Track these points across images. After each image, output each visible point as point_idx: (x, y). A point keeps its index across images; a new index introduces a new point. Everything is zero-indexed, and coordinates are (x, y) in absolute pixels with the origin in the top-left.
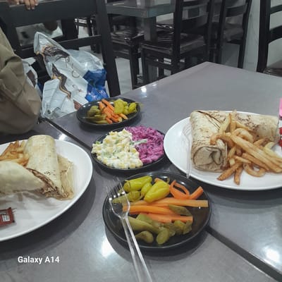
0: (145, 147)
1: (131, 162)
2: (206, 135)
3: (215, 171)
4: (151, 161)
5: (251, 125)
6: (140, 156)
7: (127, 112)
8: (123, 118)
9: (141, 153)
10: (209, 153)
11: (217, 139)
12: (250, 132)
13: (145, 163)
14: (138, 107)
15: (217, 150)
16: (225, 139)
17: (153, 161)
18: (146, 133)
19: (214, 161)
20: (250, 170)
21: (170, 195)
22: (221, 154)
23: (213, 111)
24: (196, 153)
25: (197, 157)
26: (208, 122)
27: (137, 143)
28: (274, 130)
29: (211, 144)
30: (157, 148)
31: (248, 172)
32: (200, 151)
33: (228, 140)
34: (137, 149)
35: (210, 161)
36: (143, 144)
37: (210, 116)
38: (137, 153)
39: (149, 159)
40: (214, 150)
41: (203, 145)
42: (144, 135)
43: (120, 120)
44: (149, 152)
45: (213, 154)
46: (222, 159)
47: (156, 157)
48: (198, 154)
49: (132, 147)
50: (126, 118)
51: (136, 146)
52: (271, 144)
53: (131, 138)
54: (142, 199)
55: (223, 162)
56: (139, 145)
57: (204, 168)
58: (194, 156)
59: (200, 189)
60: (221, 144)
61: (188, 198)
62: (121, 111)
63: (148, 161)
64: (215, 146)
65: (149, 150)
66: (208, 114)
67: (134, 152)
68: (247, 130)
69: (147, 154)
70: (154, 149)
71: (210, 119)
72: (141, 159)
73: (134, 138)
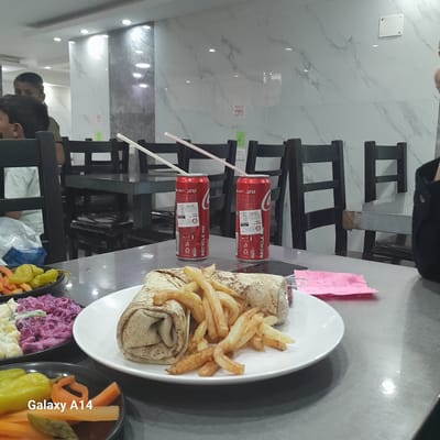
0: (38, 324)
4: (41, 347)
5: (237, 286)
6: (21, 340)
7: (37, 283)
9: (25, 334)
10: (150, 321)
11: (170, 299)
12: (234, 297)
13: (27, 350)
15: (165, 315)
17: (46, 347)
19: (162, 341)
22: (173, 325)
23: (178, 269)
24: (127, 321)
25: (127, 331)
26: (165, 282)
27: (21, 317)
28: (274, 294)
29: (155, 304)
30: (61, 325)
32: (132, 318)
34: (19, 327)
35: (151, 338)
36: (32, 319)
37: (173, 276)
39: (39, 344)
40: (159, 315)
41: (140, 307)
42: (46, 308)
43: (18, 292)
44: (43, 333)
45: (156, 325)
46: (175, 337)
47: (53, 342)
48: (130, 324)
49: (12, 324)
51: (17, 321)
53: (15, 309)
55: (177, 342)
56: (27, 319)
59: (113, 388)
60: (174, 307)
63: (36, 348)
64: (160, 308)
65: (45, 329)
66: (169, 273)
67: (11, 330)
68: (229, 293)
69: (38, 337)
70: (56, 328)
71: (171, 279)
72: (21, 345)
73: (20, 310)
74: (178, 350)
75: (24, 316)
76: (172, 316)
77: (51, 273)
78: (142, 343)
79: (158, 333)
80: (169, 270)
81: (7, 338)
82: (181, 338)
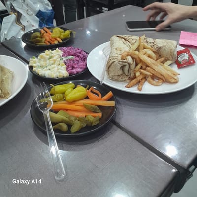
0: (72, 62)
1: (59, 73)
2: (119, 52)
3: (125, 81)
4: (75, 72)
5: (155, 47)
6: (67, 69)
7: (62, 37)
8: (58, 42)
9: (68, 66)
10: (120, 66)
11: (127, 55)
12: (154, 52)
13: (71, 74)
14: (71, 34)
15: (127, 64)
16: (134, 56)
17: (78, 73)
18: (74, 52)
19: (124, 73)
20: (151, 80)
21: (87, 98)
22: (129, 67)
23: (127, 36)
24: (110, 65)
25: (111, 69)
26: (122, 44)
27: (65, 59)
28: (172, 51)
29: (122, 59)
30: (81, 63)
31: (150, 82)
32: (113, 64)
33: (136, 56)
34: (65, 63)
35: (120, 72)
36: (71, 60)
37: (125, 40)
38: (65, 66)
39: (74, 71)
40: (124, 63)
41: (116, 60)
42: (72, 53)
43: (56, 43)
44: (75, 66)
45: (123, 67)
46: (130, 72)
47: (80, 70)
48: (111, 67)
49: (62, 62)
50: (61, 41)
51: (64, 61)
52: (169, 62)
53: (61, 55)
54: (65, 100)
55: (130, 74)
56: (67, 60)
57: (116, 78)
58: (109, 68)
59: (110, 93)
60: (130, 59)
61: (100, 100)
62: (58, 36)
63: (74, 73)
64: (124, 61)
65: (75, 64)
66: (123, 38)
67: (62, 65)
68: (152, 50)
69: (73, 68)
70: (79, 64)
71: (125, 42)
72: (68, 71)
73: (63, 55)
74: (131, 77)
76: (129, 64)
77: (68, 32)
79: (123, 70)
80: (123, 37)
81: (62, 68)
82: (132, 73)
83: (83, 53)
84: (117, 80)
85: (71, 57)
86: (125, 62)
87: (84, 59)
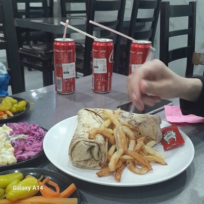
0: (23, 143)
1: (2, 158)
2: (87, 130)
3: (94, 168)
4: (26, 157)
5: (133, 123)
6: (15, 152)
7: (14, 109)
8: (8, 116)
9: (17, 149)
10: (87, 148)
11: (97, 133)
13: (19, 160)
14: (27, 106)
15: (95, 145)
16: (105, 134)
17: (29, 157)
18: (28, 129)
19: (93, 157)
20: (132, 167)
22: (100, 149)
23: (98, 109)
24: (74, 147)
25: (74, 152)
26: (92, 119)
27: (13, 138)
29: (89, 138)
30: (36, 144)
32: (77, 146)
33: (108, 135)
34: (13, 145)
35: (88, 156)
36: (21, 140)
37: (96, 114)
38: (12, 149)
39: (25, 155)
40: (92, 144)
41: (81, 139)
42: (25, 131)
43: (5, 117)
44: (27, 149)
45: (91, 149)
46: (100, 156)
47: (32, 154)
48: (76, 149)
49: (8, 143)
50: (12, 115)
51: (12, 141)
52: (152, 143)
53: (8, 133)
54: (5, 198)
55: (102, 158)
56: (16, 140)
57: (82, 164)
58: (72, 151)
60: (100, 139)
61: (57, 196)
62: (8, 108)
63: (24, 157)
64: (93, 140)
65: (27, 146)
66: (93, 112)
67: (9, 147)
69: (24, 150)
70: (33, 146)
71: (95, 116)
72: (15, 156)
73: (11, 134)
74: (102, 162)
75: (15, 138)
76: (99, 145)
77: (22, 103)
78: (83, 159)
79: (91, 153)
81: (7, 152)
82: (103, 157)
83: (40, 130)
84: (83, 167)
85: (22, 136)
86: (93, 142)
87: (41, 138)
